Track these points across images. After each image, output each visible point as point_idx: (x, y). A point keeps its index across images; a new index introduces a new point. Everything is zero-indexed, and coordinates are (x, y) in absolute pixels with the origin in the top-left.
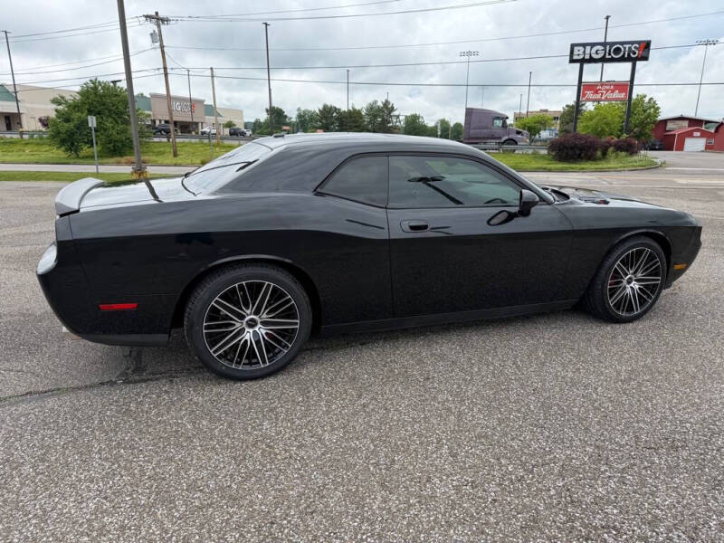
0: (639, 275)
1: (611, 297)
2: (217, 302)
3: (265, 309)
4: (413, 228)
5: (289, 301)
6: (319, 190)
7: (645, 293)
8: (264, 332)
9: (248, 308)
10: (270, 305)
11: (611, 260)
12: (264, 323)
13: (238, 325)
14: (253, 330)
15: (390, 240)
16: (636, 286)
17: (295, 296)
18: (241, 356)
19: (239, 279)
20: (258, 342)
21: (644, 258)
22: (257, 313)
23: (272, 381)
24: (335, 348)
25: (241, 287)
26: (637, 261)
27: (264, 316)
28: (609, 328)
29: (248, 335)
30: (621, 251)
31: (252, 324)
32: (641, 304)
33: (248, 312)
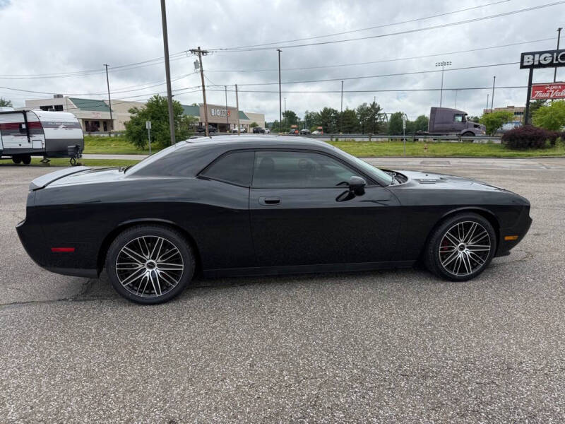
0: (470, 243)
1: (443, 260)
2: (124, 249)
3: (160, 256)
4: (267, 202)
5: (175, 251)
6: (200, 175)
7: (477, 259)
8: (159, 272)
9: (147, 255)
10: (163, 253)
11: (440, 231)
12: (159, 266)
13: (140, 266)
14: (151, 271)
15: (249, 210)
16: (468, 252)
17: (181, 247)
18: (142, 287)
19: (140, 235)
20: (155, 280)
21: (472, 230)
22: (154, 258)
23: (163, 306)
24: (218, 287)
25: (141, 240)
26: (466, 233)
27: (159, 260)
28: (442, 285)
29: (148, 273)
30: (450, 223)
31: (151, 266)
32: (474, 267)
33: (148, 257)
